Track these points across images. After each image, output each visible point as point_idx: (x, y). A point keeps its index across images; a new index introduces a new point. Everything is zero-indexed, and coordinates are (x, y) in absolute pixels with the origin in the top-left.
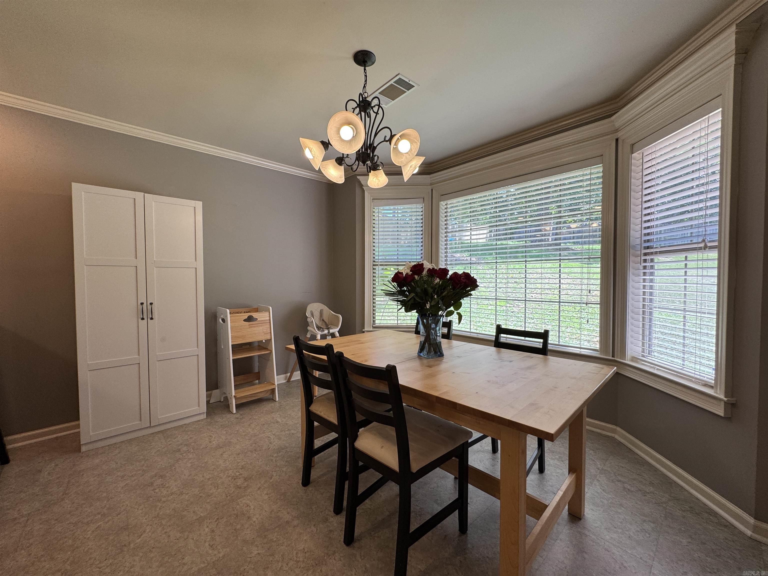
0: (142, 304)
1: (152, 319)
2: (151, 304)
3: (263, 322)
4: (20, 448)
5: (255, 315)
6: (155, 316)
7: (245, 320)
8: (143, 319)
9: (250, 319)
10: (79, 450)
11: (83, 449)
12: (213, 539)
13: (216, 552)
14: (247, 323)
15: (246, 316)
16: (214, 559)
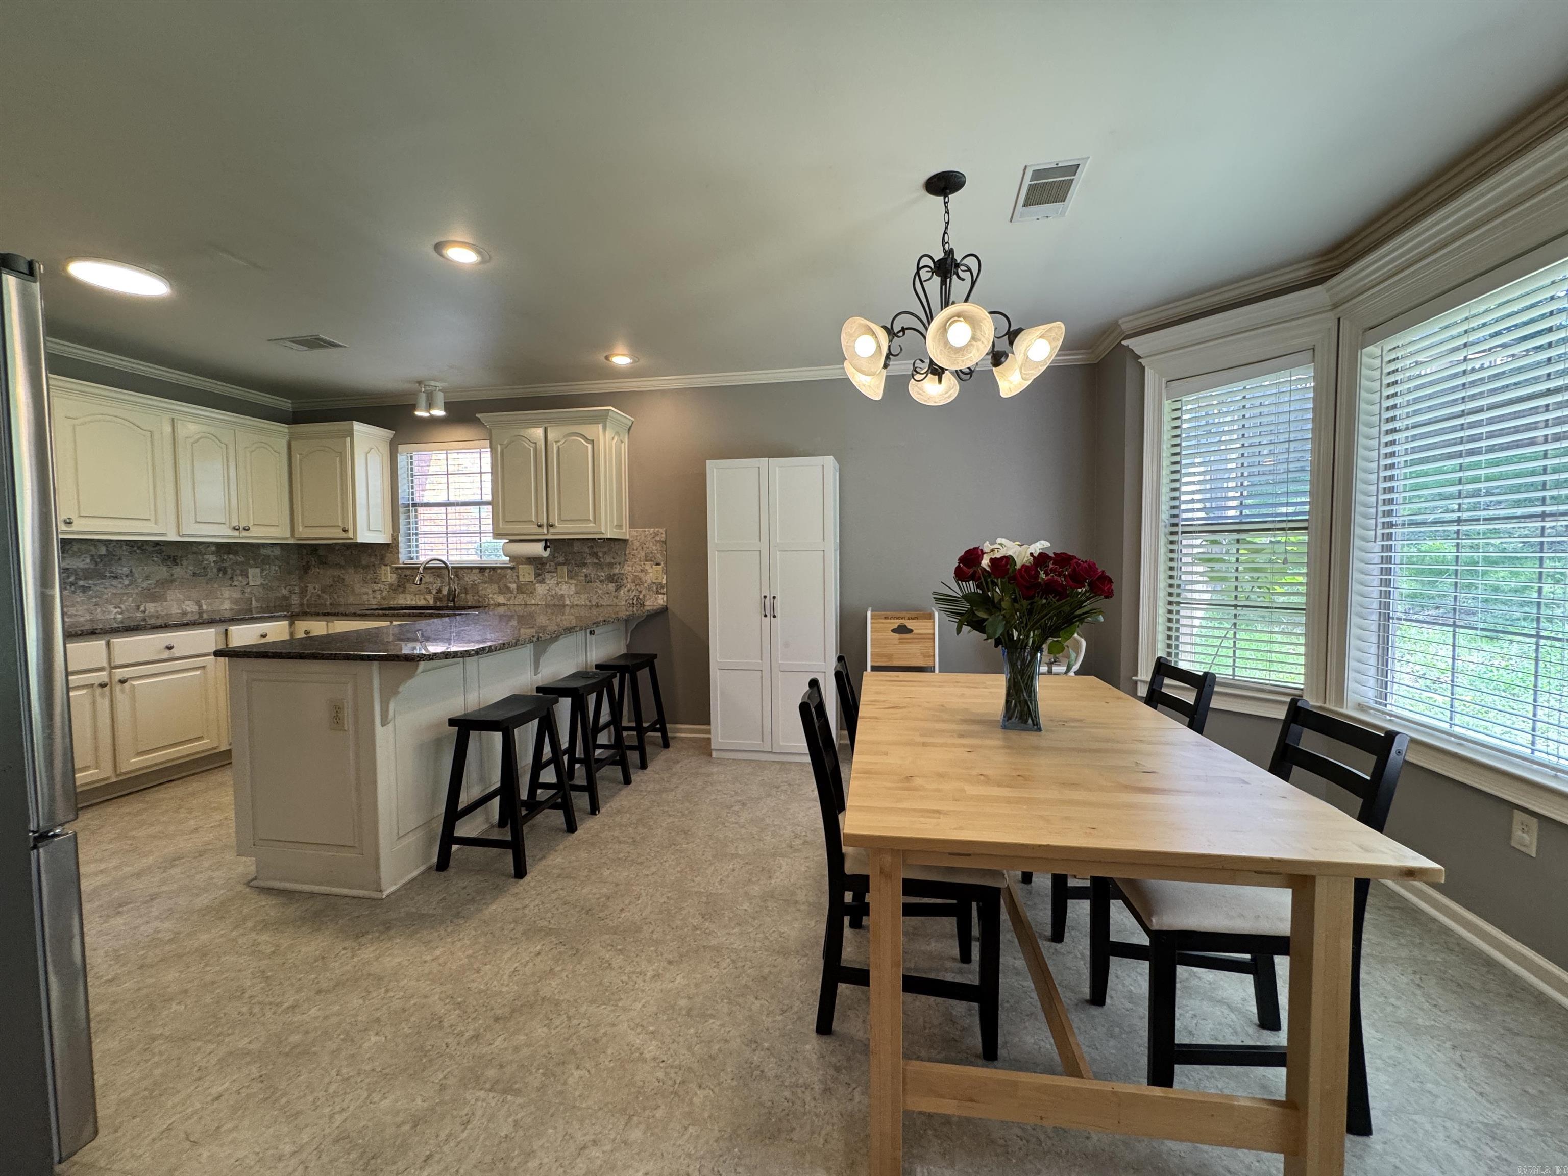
0: (765, 597)
1: (774, 616)
2: (774, 597)
3: (922, 637)
4: (682, 739)
5: (910, 624)
6: (778, 613)
7: (894, 631)
8: (766, 616)
9: (902, 630)
10: (711, 755)
11: (714, 754)
12: (728, 876)
13: (719, 887)
14: (897, 636)
15: (896, 624)
16: (714, 891)
